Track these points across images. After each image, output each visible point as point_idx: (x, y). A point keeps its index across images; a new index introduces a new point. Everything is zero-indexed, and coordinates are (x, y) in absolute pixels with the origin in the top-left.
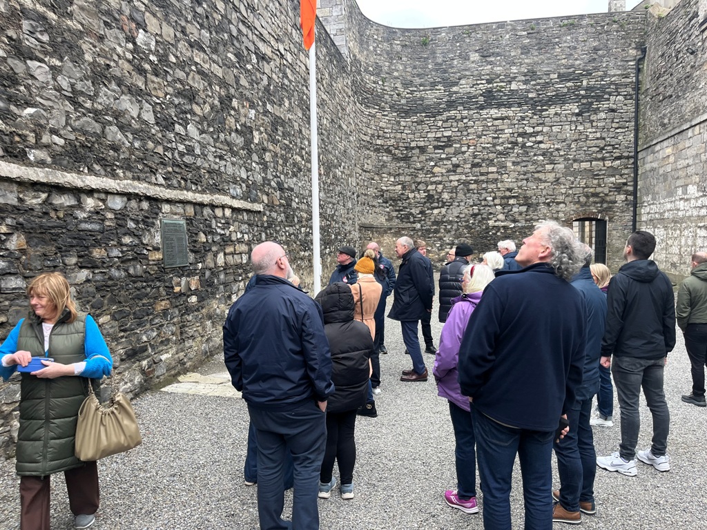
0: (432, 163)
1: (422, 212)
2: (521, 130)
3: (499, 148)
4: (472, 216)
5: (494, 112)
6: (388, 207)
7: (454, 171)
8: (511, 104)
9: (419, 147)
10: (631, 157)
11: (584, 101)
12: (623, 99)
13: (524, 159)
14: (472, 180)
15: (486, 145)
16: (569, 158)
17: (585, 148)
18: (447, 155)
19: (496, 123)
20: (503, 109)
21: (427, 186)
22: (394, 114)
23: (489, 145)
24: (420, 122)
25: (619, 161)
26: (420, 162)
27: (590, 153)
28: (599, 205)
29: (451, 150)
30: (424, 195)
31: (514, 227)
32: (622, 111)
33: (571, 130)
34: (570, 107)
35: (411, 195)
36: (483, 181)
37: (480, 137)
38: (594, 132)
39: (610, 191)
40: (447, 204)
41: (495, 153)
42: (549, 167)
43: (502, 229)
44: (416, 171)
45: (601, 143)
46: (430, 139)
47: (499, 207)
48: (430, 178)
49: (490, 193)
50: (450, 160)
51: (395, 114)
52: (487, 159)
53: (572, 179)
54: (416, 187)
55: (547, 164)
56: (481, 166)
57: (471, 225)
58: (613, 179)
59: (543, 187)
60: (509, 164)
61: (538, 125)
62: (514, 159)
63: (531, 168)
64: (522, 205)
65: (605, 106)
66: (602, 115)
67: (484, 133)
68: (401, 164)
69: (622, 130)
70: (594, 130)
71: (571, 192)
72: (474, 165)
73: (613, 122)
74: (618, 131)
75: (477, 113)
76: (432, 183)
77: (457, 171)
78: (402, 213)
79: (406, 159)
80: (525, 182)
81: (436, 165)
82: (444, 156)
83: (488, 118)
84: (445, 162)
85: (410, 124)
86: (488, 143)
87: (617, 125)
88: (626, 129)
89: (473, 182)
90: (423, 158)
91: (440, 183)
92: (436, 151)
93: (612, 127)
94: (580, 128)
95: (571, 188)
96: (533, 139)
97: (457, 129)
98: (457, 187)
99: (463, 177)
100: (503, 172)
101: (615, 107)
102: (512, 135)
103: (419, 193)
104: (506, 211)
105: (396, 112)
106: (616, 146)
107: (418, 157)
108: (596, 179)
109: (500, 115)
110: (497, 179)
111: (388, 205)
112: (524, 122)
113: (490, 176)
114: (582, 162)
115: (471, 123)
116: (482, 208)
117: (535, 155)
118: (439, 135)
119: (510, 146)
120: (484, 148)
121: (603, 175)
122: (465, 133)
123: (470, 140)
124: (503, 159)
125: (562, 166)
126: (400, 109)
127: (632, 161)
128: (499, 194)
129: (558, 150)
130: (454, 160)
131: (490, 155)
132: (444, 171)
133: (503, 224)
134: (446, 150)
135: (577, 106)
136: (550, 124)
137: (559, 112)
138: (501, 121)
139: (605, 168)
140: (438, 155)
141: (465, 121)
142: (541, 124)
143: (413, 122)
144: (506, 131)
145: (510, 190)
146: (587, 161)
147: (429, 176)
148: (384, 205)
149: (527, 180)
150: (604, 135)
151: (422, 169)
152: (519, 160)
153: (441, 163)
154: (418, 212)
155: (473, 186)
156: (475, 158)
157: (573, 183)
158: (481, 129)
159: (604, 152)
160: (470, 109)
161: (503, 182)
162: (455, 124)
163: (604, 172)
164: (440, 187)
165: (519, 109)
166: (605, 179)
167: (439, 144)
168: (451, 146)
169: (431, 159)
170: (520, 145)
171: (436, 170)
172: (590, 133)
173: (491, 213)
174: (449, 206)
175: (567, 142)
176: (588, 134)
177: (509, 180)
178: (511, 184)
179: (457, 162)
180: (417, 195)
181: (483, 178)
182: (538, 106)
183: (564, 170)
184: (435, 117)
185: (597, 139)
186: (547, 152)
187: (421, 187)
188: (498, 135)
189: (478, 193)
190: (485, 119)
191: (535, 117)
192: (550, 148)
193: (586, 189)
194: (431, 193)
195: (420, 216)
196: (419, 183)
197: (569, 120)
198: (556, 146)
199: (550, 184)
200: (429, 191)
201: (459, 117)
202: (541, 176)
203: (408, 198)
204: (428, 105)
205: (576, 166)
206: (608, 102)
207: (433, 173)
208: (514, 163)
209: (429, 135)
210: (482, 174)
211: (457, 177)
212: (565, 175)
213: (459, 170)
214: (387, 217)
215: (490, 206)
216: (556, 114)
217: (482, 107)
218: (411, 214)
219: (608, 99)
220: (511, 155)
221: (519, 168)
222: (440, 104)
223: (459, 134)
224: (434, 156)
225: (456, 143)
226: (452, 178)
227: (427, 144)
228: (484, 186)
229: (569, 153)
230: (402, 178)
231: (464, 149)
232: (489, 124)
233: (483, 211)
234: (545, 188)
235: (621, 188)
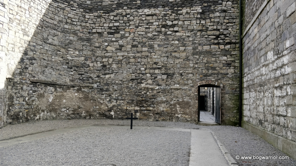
0: (106, 44)
1: (98, 76)
2: (164, 23)
3: (150, 35)
4: (131, 80)
5: (147, 11)
6: (72, 72)
7: (121, 50)
8: (158, 6)
9: (98, 33)
10: (237, 43)
11: (206, 5)
12: (231, 4)
13: (166, 43)
14: (132, 56)
15: (141, 33)
16: (195, 42)
17: (206, 36)
18: (116, 38)
19: (148, 18)
20: (153, 9)
21: (103, 59)
22: (80, 10)
23: (143, 33)
24: (99, 17)
25: (229, 46)
26: (98, 43)
27: (210, 39)
28: (216, 76)
29: (118, 35)
30: (99, 65)
31: (158, 89)
32: (231, 11)
33: (197, 24)
34: (196, 8)
35: (91, 65)
36: (139, 57)
37: (137, 27)
38: (212, 25)
39: (223, 66)
40: (115, 71)
41: (147, 38)
42: (182, 48)
43: (150, 90)
44: (95, 48)
45: (217, 33)
46: (105, 28)
47: (148, 75)
48: (105, 53)
49: (143, 65)
50: (118, 42)
51: (82, 10)
52: (142, 42)
53: (197, 57)
54: (95, 59)
55: (181, 46)
56: (137, 47)
57: (130, 86)
58: (225, 58)
59: (178, 62)
60: (156, 46)
61: (175, 20)
62: (159, 43)
63: (170, 49)
64: (164, 74)
65: (219, 8)
66: (218, 14)
67: (140, 24)
68: (85, 43)
69: (231, 24)
70: (212, 24)
71: (196, 66)
72: (133, 46)
73: (224, 19)
74: (228, 25)
75: (136, 11)
76: (106, 57)
77: (122, 50)
78: (83, 76)
79: (88, 40)
80: (166, 58)
81: (108, 45)
82: (114, 39)
83: (143, 15)
84: (115, 43)
85: (93, 17)
86: (142, 32)
87: (227, 21)
88: (234, 24)
89: (132, 57)
90: (100, 40)
91: (111, 57)
92: (109, 36)
93: (224, 22)
94: (203, 22)
95: (197, 63)
96: (172, 29)
97: (122, 22)
98: (122, 60)
99: (126, 54)
100: (152, 51)
101: (226, 8)
102: (158, 26)
103: (97, 63)
104: (153, 78)
105: (82, 9)
106: (228, 35)
107: (97, 40)
108: (214, 57)
109: (150, 13)
110: (147, 56)
111: (72, 70)
112: (167, 18)
113: (143, 54)
114: (204, 45)
115: (132, 18)
116: (138, 75)
117: (173, 40)
118: (111, 25)
119: (156, 34)
120: (140, 35)
121: (219, 55)
122: (128, 24)
123: (131, 29)
124: (152, 43)
125: (191, 48)
126: (86, 7)
127: (238, 46)
128: (149, 66)
129: (188, 37)
130: (121, 42)
131: (144, 39)
132: (114, 49)
133: (151, 87)
134: (116, 35)
135: (201, 8)
136: (183, 19)
137: (189, 11)
138: (151, 17)
139: (220, 50)
140: (110, 39)
141: (128, 16)
142: (177, 19)
143: (95, 16)
144: (154, 24)
145: (156, 63)
146: (207, 45)
147: (104, 52)
148: (69, 69)
149: (167, 57)
150: (219, 27)
151: (99, 47)
152: (162, 43)
153: (112, 44)
154: (95, 76)
155: (132, 60)
156: (134, 41)
157: (198, 59)
158: (138, 22)
159: (219, 39)
160: (131, 9)
161: (151, 58)
162: (121, 18)
163: (219, 53)
164: (111, 60)
165: (163, 9)
166: (220, 58)
167: (111, 31)
168: (119, 33)
169: (106, 41)
170: (163, 33)
171: (109, 48)
172: (210, 26)
173: (143, 79)
174: (116, 73)
175: (195, 32)
176: (208, 26)
177: (156, 57)
178: (157, 59)
179: (122, 44)
180: (95, 65)
181: (139, 55)
182: (175, 7)
183: (192, 51)
184: (109, 13)
185: (214, 30)
186: (181, 38)
187: (98, 59)
188: (149, 26)
189: (135, 65)
190: (141, 15)
191: (173, 14)
192: (183, 36)
193: (207, 65)
194: (105, 64)
195: (97, 79)
196: (97, 57)
197: (196, 16)
198: (187, 34)
199: (182, 60)
200: (103, 62)
201: (124, 14)
202: (177, 54)
203: (89, 66)
204: (105, 6)
205: (200, 48)
206: (221, 6)
207: (106, 50)
208: (159, 45)
209: (105, 25)
210: (138, 52)
211: (122, 54)
212: (193, 54)
213: (123, 49)
214: (71, 78)
215: (143, 74)
216: (187, 13)
217: (139, 8)
218: (90, 77)
219: (221, 4)
220: (158, 40)
221: (162, 49)
222: (113, 5)
223: (124, 25)
224: (108, 39)
225: (122, 31)
226: (119, 54)
227: (104, 30)
228: (139, 60)
229: (196, 39)
230: (85, 53)
231: (127, 35)
232: (144, 19)
233: (139, 77)
234: (179, 63)
235: (230, 64)
